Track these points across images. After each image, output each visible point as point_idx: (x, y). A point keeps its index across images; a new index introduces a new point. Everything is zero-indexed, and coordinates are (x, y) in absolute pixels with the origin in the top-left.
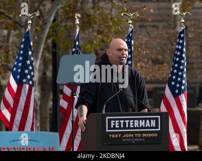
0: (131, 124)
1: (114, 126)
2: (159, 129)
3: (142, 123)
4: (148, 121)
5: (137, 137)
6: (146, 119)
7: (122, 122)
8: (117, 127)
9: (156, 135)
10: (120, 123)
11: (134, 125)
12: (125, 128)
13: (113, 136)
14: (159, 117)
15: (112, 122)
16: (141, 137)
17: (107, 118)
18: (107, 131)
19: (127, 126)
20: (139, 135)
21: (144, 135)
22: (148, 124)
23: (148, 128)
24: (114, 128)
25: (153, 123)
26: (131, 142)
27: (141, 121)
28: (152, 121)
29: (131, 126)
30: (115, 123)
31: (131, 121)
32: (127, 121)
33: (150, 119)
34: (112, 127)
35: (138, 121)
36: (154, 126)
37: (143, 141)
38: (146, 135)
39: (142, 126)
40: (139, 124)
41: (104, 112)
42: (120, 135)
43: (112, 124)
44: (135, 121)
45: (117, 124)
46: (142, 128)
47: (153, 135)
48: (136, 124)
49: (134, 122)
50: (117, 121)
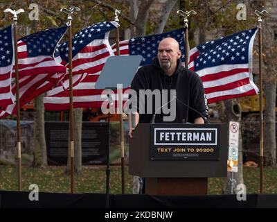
0: (183, 137)
1: (164, 139)
2: (216, 144)
3: (196, 136)
4: (203, 134)
5: (190, 153)
6: (200, 132)
7: (173, 134)
8: (166, 139)
9: (212, 150)
10: (170, 136)
11: (186, 138)
12: (176, 141)
13: (162, 150)
14: (216, 129)
15: (161, 134)
16: (195, 152)
17: (155, 129)
18: (155, 144)
19: (179, 139)
20: (192, 150)
21: (198, 150)
22: (203, 138)
23: (203, 142)
24: (164, 141)
25: (209, 137)
26: (183, 157)
27: (194, 134)
28: (208, 134)
29: (183, 139)
30: (164, 135)
31: (184, 134)
32: (179, 134)
33: (205, 132)
34: (161, 139)
35: (191, 134)
36: (210, 140)
37: (196, 157)
38: (201, 150)
39: (196, 140)
40: (192, 137)
41: (153, 123)
42: (170, 149)
43: (161, 137)
44: (188, 134)
45: (167, 137)
46: (196, 141)
47: (208, 150)
48: (189, 138)
49: (186, 135)
50: (167, 134)
